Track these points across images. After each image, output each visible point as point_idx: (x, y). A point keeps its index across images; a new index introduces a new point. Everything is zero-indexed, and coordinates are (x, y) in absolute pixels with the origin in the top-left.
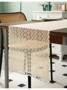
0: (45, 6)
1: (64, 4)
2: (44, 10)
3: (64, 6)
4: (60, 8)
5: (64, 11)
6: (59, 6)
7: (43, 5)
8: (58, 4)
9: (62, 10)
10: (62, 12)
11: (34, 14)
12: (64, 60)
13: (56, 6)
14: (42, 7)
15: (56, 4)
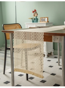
0: (33, 19)
1: (47, 17)
2: (33, 22)
3: (47, 18)
4: (44, 20)
5: (47, 22)
6: (43, 19)
7: (32, 19)
8: (43, 18)
9: (45, 22)
10: (46, 23)
11: (26, 25)
12: (49, 57)
13: (41, 19)
14: (32, 20)
15: (41, 18)
